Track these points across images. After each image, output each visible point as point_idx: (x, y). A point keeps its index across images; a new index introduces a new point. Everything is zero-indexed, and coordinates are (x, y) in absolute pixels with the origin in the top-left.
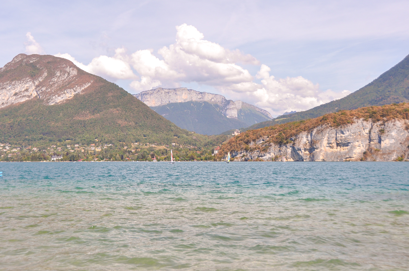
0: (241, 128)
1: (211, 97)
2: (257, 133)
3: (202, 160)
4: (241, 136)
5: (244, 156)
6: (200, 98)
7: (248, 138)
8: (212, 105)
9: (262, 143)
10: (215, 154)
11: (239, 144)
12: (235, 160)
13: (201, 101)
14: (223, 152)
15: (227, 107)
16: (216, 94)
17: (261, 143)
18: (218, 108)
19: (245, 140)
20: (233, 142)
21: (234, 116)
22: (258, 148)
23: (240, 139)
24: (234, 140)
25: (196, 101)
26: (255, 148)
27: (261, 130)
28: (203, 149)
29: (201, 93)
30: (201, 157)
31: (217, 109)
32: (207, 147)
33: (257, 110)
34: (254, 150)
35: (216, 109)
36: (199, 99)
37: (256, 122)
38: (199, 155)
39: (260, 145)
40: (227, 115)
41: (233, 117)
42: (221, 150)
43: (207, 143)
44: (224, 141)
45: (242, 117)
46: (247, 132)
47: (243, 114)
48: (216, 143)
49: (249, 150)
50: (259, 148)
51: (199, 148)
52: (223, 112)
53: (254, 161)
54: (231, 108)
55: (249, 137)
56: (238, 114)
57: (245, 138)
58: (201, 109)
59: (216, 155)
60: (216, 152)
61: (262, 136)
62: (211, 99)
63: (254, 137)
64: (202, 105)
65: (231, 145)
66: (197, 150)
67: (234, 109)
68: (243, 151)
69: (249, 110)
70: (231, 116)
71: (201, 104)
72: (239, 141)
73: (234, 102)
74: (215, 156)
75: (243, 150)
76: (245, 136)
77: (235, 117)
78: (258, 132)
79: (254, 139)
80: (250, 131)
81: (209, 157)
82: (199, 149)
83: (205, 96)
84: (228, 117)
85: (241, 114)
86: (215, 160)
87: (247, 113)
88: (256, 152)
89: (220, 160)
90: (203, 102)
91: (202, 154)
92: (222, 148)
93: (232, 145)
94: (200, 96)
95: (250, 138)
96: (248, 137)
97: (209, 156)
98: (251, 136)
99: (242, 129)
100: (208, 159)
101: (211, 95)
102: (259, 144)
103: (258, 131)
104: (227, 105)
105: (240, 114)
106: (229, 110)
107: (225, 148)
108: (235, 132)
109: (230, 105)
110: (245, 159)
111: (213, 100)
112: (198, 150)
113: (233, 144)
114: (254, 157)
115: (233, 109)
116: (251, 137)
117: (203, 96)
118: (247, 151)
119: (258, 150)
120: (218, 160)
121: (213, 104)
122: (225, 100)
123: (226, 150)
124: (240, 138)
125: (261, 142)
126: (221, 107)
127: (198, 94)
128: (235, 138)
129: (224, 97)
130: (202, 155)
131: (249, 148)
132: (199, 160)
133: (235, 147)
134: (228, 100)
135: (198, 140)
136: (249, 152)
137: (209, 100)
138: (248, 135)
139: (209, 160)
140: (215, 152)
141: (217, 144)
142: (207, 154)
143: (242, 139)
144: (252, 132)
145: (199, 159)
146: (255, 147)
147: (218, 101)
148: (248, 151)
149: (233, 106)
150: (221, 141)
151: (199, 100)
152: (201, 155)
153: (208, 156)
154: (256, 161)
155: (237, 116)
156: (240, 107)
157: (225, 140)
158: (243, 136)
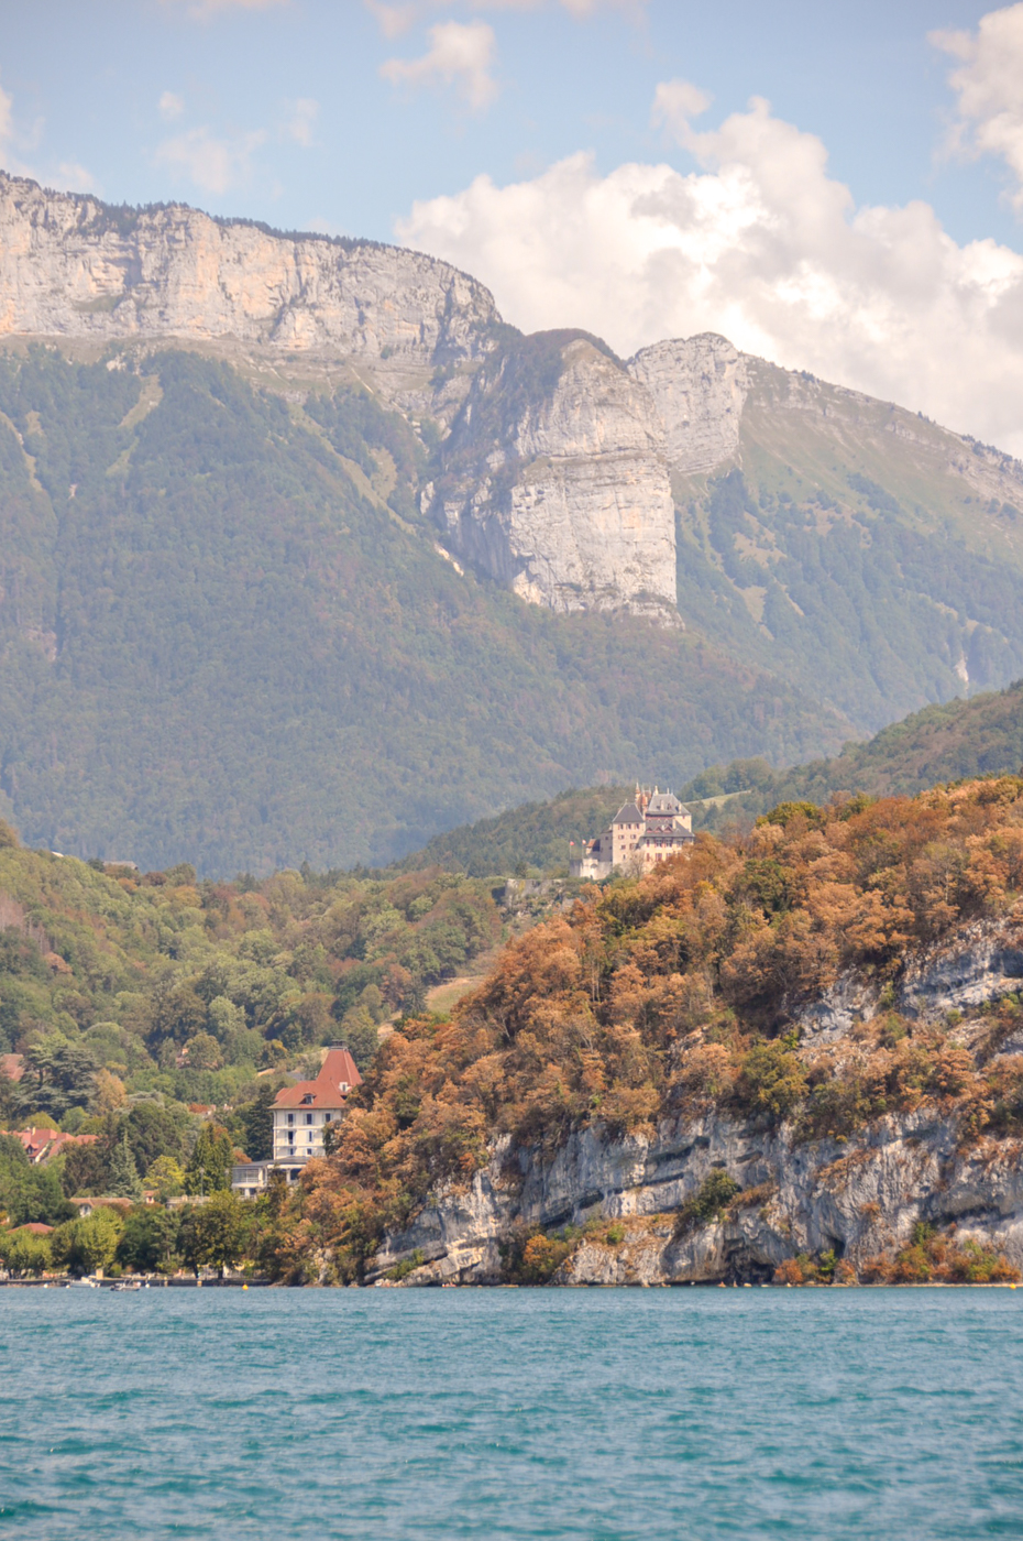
0: (723, 769)
1: (278, 276)
2: (916, 846)
3: (77, 1261)
4: (673, 897)
5: (714, 1199)
6: (110, 304)
7: (784, 930)
8: (281, 406)
9: (996, 999)
10: (277, 1174)
11: (649, 1017)
12: (588, 1259)
13: (115, 348)
14: (405, 1139)
15: (522, 447)
16: (348, 245)
17: (978, 1010)
18: (384, 461)
19: (743, 952)
20: (558, 982)
21: (630, 586)
22: (931, 1087)
23: (662, 948)
24: (567, 957)
25: (34, 347)
26: (891, 1083)
27: (984, 799)
28: (116, 1090)
29: (119, 220)
30: (67, 1214)
31: (369, 469)
32: (195, 1064)
33: (987, 492)
34: (877, 1112)
35: (348, 465)
36: (80, 307)
37: (964, 675)
38: (43, 1183)
39: (960, 1037)
40: (522, 563)
41: (612, 590)
42: (377, 1117)
43: (196, 1002)
44: (445, 974)
45: (753, 596)
46: (776, 832)
47: (761, 556)
48: (328, 998)
49: (799, 1109)
50: (942, 1087)
51: (65, 1081)
52: (453, 514)
53: (869, 1278)
54: (575, 462)
55: (800, 919)
56: (681, 545)
57: (732, 931)
58: (120, 466)
59: (292, 1187)
60: (299, 1142)
61: (999, 894)
62: (278, 319)
63: (879, 915)
64: (131, 402)
65: (524, 1039)
66: (26, 1111)
67: (620, 468)
68: (697, 1129)
69: (860, 484)
70: (577, 575)
71: (121, 389)
72: (646, 968)
73: (621, 366)
74: (276, 1195)
75: (703, 1113)
76: (730, 900)
77: (643, 596)
78: (933, 835)
79: (875, 940)
80: (816, 821)
81: (185, 1216)
82: (59, 1099)
83: (179, 268)
84: (525, 590)
85: (741, 542)
86: (279, 1268)
87: (823, 529)
88: (895, 1148)
89: (350, 1264)
90: (150, 364)
91: (90, 1171)
92: (392, 1077)
93: (543, 1037)
94: (94, 273)
95: (819, 927)
96: (780, 903)
97: (200, 1201)
98: (835, 900)
99: (734, 782)
100: (179, 1241)
101: (267, 250)
102: (951, 1023)
103: (926, 828)
104: (511, 413)
105: (718, 542)
106: (550, 489)
107: (436, 1086)
108: (623, 838)
109: (569, 402)
110: (731, 1249)
111: (300, 331)
112: (44, 1105)
113: (551, 1011)
114: (866, 1218)
115: (610, 464)
116: (830, 913)
117: (150, 262)
118: (772, 1129)
119: (924, 1112)
120: (320, 1260)
121: (295, 398)
122: (494, 327)
123: (438, 1110)
124: (663, 925)
125: (977, 993)
126: (429, 433)
127: (76, 242)
128: (592, 931)
129: (476, 289)
130: (98, 1185)
131: (796, 1082)
132: (38, 1266)
133: (591, 1058)
134: (540, 338)
135: (53, 958)
136: (798, 1142)
137: (241, 329)
138: (788, 873)
139: (191, 1265)
140: (280, 1142)
141: (338, 1010)
142: (179, 1176)
143: (694, 935)
144: (842, 829)
145: (43, 1247)
146: (880, 1063)
147: (386, 353)
148: (787, 1130)
149: (605, 429)
150: (406, 976)
151: (78, 327)
152: (71, 1187)
153: (178, 1202)
154: (899, 1278)
155: (665, 581)
156: (725, 443)
157: (470, 953)
158: (712, 898)
